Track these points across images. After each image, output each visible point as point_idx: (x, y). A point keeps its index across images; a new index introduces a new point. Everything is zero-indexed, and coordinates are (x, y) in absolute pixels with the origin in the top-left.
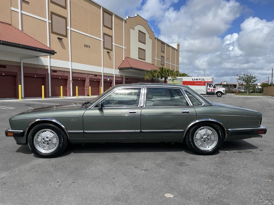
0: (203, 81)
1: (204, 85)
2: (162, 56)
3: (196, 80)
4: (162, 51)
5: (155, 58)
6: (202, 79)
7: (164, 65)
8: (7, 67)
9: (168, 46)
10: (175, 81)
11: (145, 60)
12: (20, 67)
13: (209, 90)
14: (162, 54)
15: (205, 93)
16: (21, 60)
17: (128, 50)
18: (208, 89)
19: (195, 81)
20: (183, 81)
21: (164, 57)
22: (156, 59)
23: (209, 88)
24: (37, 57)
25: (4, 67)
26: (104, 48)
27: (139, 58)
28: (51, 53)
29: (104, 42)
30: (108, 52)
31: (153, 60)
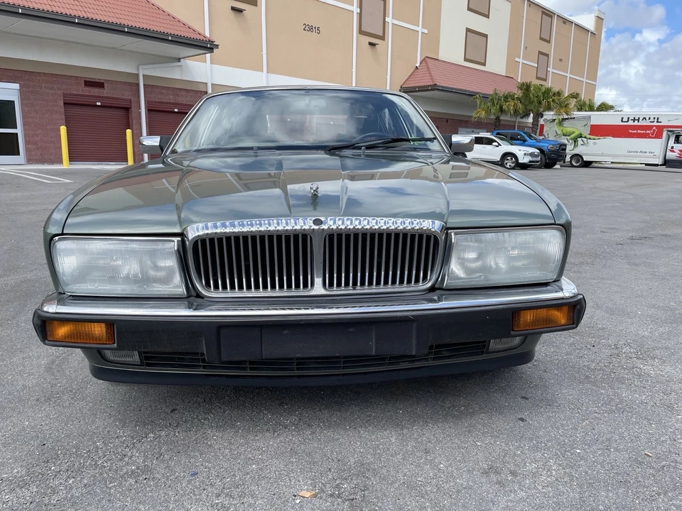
0: (655, 124)
1: (659, 136)
2: (540, 53)
3: (634, 120)
4: (541, 39)
5: (517, 59)
6: (652, 120)
7: (545, 80)
8: (106, 85)
9: (565, 23)
10: (566, 123)
11: (484, 64)
12: (138, 85)
13: (673, 152)
14: (543, 47)
15: (660, 161)
16: (138, 69)
17: (433, 38)
18: (669, 148)
19: (631, 123)
20: (591, 125)
21: (547, 55)
22: (521, 60)
23: (672, 147)
24: (179, 60)
25: (100, 85)
26: (361, 32)
27: (466, 60)
28: (207, 46)
29: (360, 15)
30: (371, 44)
31: (511, 63)
